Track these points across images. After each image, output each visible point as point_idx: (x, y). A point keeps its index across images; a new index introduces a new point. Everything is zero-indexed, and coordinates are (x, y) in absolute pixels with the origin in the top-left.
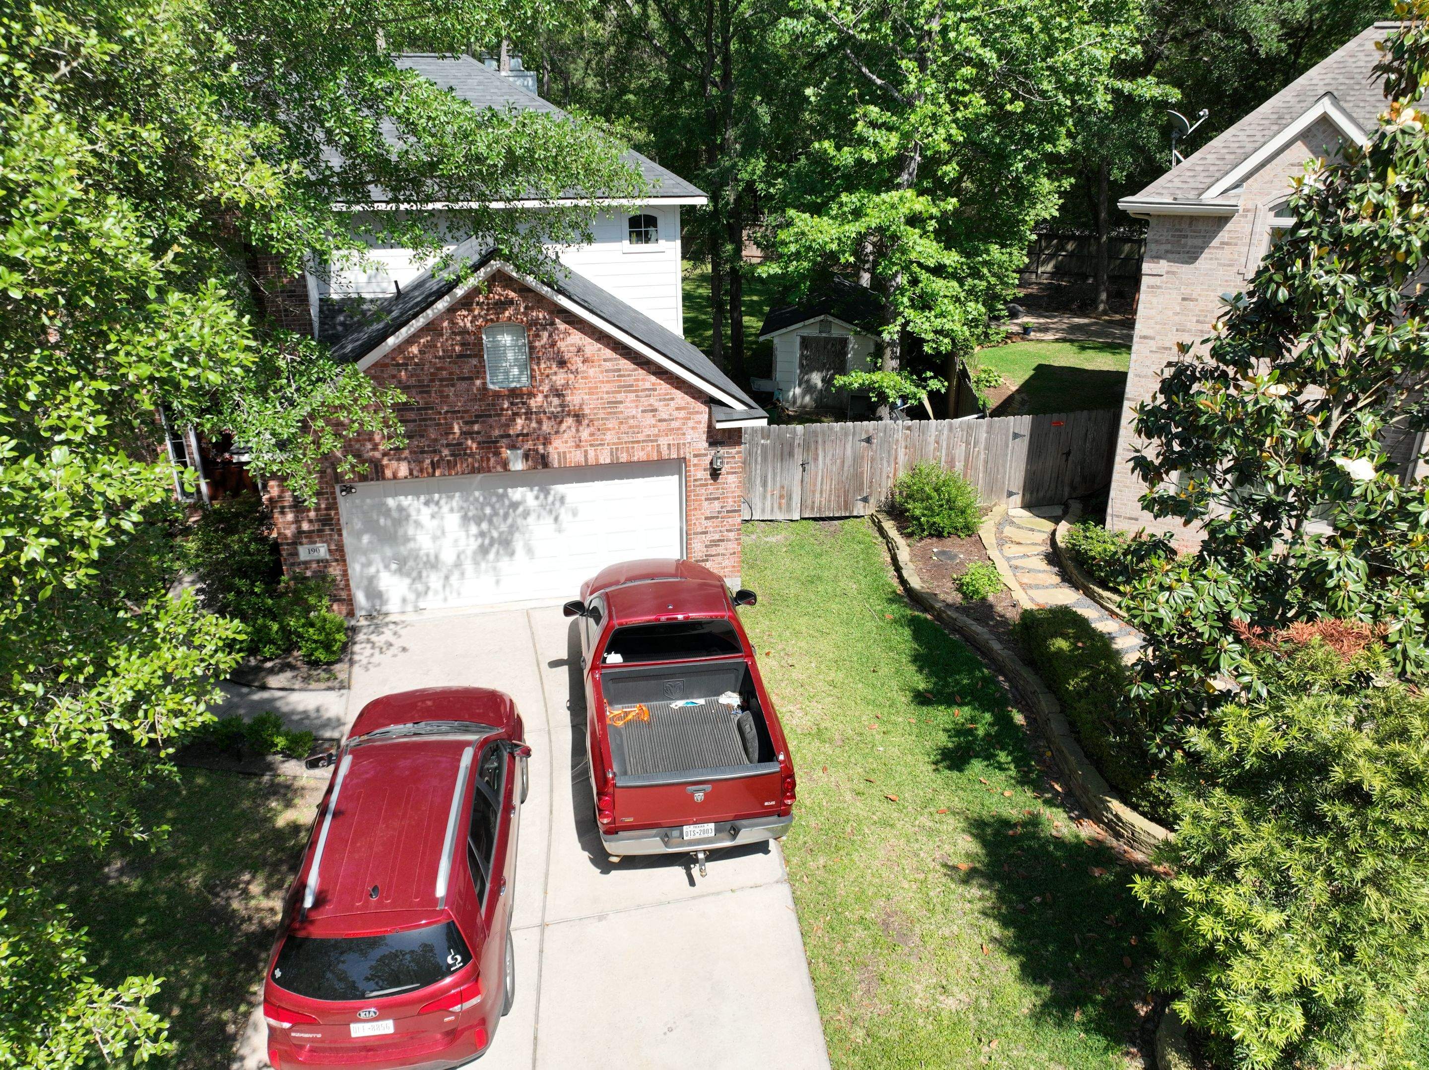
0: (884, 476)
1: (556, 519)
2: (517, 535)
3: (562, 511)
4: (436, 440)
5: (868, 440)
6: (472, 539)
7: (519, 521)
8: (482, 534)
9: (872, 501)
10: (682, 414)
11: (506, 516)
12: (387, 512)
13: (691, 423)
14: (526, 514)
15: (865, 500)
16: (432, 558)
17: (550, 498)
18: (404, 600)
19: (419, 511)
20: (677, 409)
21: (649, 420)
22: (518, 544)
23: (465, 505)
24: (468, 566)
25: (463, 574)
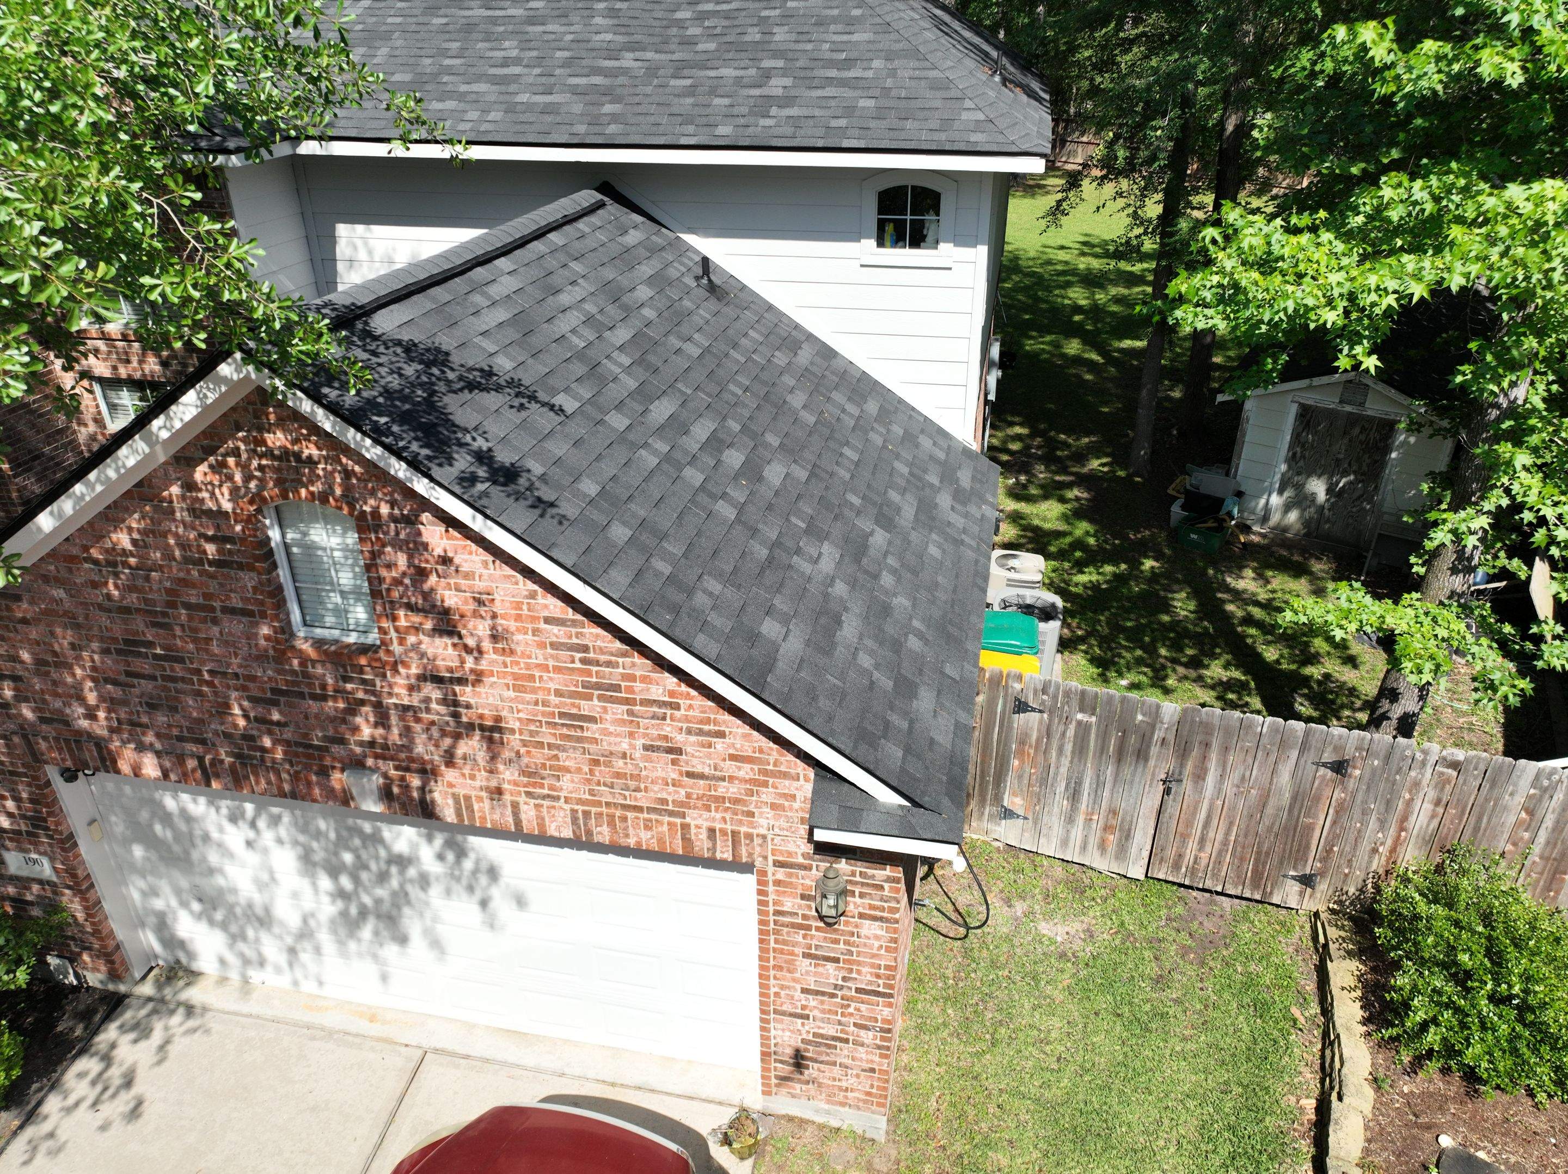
0: (1365, 846)
1: (484, 903)
2: (406, 911)
3: (496, 892)
4: (200, 721)
5: (1339, 767)
6: (326, 899)
7: (414, 891)
8: (341, 894)
9: (1323, 887)
10: (746, 771)
11: (383, 877)
12: (167, 819)
13: (767, 795)
14: (424, 881)
15: (1307, 881)
16: (259, 911)
17: (468, 864)
18: (222, 962)
19: (221, 830)
20: (733, 758)
21: (662, 768)
22: (412, 924)
23: (302, 838)
24: (325, 937)
25: (318, 950)
